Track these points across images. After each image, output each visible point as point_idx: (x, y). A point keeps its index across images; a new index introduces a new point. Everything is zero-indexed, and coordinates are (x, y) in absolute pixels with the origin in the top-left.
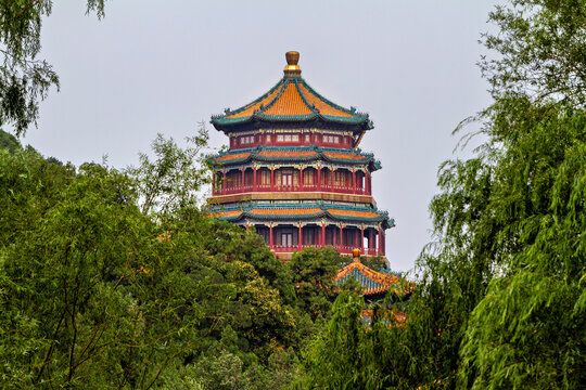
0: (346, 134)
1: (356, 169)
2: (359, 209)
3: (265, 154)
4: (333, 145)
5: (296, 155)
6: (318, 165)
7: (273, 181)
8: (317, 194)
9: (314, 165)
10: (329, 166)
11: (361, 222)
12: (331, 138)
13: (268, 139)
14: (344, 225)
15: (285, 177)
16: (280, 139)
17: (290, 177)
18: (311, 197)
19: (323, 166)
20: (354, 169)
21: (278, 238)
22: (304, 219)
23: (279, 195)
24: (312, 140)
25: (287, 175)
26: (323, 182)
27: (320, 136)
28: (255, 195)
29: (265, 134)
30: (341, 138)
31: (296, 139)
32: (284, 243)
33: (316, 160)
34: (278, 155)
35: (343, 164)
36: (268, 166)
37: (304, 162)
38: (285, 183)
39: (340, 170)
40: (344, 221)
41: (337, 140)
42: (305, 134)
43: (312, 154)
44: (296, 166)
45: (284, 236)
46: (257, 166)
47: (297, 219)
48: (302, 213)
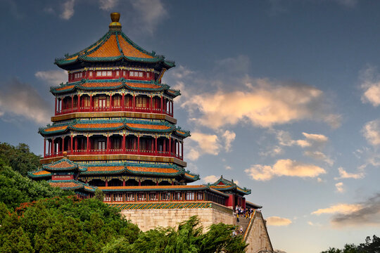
0: (148, 70)
1: (154, 95)
2: (155, 124)
3: (87, 85)
4: (138, 78)
5: (107, 86)
6: (123, 92)
7: (93, 104)
8: (121, 113)
9: (120, 93)
10: (131, 93)
11: (154, 132)
12: (136, 73)
13: (91, 74)
14: (141, 135)
15: (100, 101)
16: (99, 74)
17: (104, 101)
18: (117, 115)
19: (127, 93)
20: (152, 95)
21: (96, 145)
22: (110, 131)
23: (95, 114)
24: (121, 75)
25: (102, 100)
26: (128, 104)
27: (128, 72)
28: (78, 114)
29: (89, 71)
30: (145, 73)
31: (110, 74)
32: (100, 148)
33: (121, 89)
34: (95, 86)
35: (143, 91)
36: (88, 93)
37: (113, 90)
38: (101, 105)
39: (139, 97)
40: (141, 132)
41: (141, 75)
42: (116, 70)
43: (119, 85)
44: (107, 93)
45: (100, 143)
46: (80, 94)
47: (106, 131)
48: (110, 127)
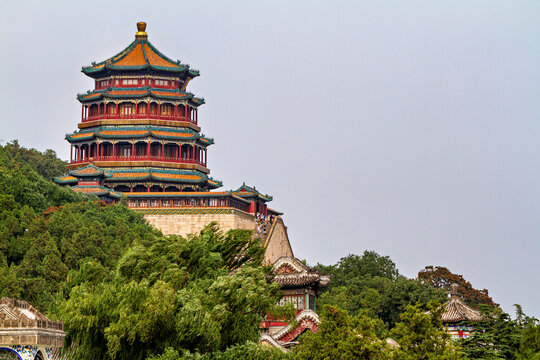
0: (173, 79)
1: (178, 103)
2: (179, 131)
3: (113, 93)
4: (163, 87)
5: (133, 94)
6: (148, 100)
7: (119, 112)
8: (147, 120)
9: (145, 101)
10: (157, 102)
11: (179, 140)
12: (161, 82)
13: (117, 82)
14: (165, 142)
15: (126, 109)
16: (125, 82)
17: (130, 109)
18: (142, 123)
19: (152, 101)
21: (121, 152)
22: (136, 138)
23: (121, 121)
24: (147, 83)
25: (128, 107)
26: (153, 112)
27: (153, 81)
28: (104, 121)
29: (115, 79)
30: (170, 82)
31: (136, 82)
32: (125, 155)
33: (146, 97)
34: (121, 94)
35: (168, 99)
36: (114, 101)
37: (138, 98)
38: (126, 113)
39: (164, 104)
40: (166, 139)
41: (166, 83)
42: (141, 79)
43: (145, 93)
44: (133, 101)
45: (125, 150)
46: (107, 101)
47: (131, 138)
48: (135, 134)
